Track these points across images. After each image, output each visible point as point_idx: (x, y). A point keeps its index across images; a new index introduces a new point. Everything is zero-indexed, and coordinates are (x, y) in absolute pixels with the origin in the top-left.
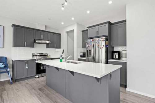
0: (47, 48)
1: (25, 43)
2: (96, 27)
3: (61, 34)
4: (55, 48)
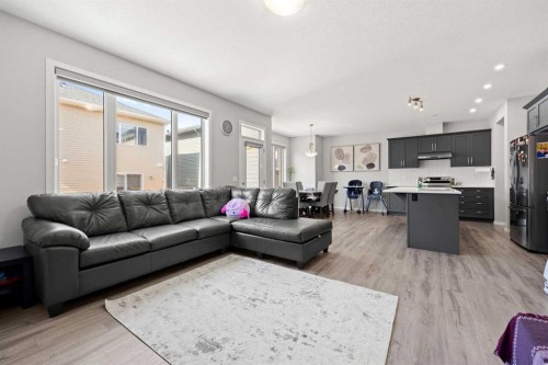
0: (452, 166)
1: (403, 161)
2: (536, 105)
3: (490, 131)
4: (470, 165)
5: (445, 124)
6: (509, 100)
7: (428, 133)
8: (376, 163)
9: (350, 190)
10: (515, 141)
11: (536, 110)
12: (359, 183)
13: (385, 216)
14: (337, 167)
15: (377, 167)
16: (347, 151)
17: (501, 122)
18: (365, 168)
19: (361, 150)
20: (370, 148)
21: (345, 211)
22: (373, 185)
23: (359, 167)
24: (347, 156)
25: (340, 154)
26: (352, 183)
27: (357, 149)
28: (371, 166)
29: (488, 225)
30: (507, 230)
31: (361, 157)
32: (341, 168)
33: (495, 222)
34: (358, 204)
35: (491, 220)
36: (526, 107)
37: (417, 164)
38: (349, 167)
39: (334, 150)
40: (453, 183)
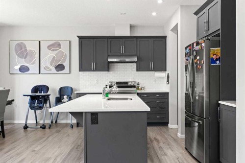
0: (137, 70)
1: (93, 64)
2: (206, 10)
3: (165, 37)
4: (151, 70)
5: (132, 27)
6: (182, 6)
7: (117, 34)
8: (66, 64)
9: (33, 98)
10: (190, 46)
11: (206, 15)
12: (46, 88)
13: (75, 129)
14: (18, 67)
15: (67, 70)
16: (32, 47)
17: (175, 29)
18: (54, 71)
19: (49, 47)
20: (59, 45)
21: (26, 127)
22: (62, 91)
23: (46, 68)
24: (32, 54)
25: (22, 51)
26: (36, 89)
27: (44, 46)
28: (60, 67)
29: (163, 128)
30: (181, 135)
31: (48, 56)
32: (23, 69)
33: (170, 126)
34: (44, 116)
35: (166, 124)
36: (196, 13)
37: (107, 67)
38: (33, 68)
39: (14, 44)
40: (138, 88)
